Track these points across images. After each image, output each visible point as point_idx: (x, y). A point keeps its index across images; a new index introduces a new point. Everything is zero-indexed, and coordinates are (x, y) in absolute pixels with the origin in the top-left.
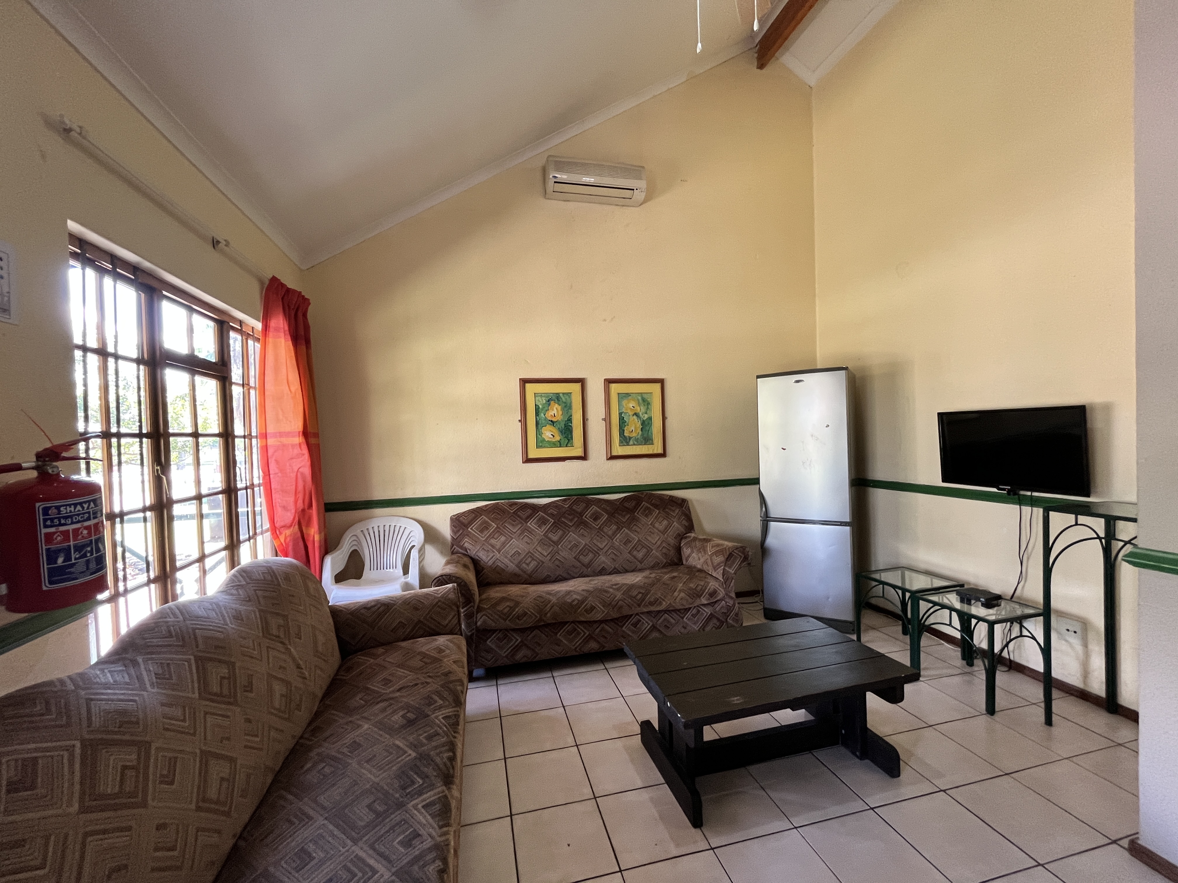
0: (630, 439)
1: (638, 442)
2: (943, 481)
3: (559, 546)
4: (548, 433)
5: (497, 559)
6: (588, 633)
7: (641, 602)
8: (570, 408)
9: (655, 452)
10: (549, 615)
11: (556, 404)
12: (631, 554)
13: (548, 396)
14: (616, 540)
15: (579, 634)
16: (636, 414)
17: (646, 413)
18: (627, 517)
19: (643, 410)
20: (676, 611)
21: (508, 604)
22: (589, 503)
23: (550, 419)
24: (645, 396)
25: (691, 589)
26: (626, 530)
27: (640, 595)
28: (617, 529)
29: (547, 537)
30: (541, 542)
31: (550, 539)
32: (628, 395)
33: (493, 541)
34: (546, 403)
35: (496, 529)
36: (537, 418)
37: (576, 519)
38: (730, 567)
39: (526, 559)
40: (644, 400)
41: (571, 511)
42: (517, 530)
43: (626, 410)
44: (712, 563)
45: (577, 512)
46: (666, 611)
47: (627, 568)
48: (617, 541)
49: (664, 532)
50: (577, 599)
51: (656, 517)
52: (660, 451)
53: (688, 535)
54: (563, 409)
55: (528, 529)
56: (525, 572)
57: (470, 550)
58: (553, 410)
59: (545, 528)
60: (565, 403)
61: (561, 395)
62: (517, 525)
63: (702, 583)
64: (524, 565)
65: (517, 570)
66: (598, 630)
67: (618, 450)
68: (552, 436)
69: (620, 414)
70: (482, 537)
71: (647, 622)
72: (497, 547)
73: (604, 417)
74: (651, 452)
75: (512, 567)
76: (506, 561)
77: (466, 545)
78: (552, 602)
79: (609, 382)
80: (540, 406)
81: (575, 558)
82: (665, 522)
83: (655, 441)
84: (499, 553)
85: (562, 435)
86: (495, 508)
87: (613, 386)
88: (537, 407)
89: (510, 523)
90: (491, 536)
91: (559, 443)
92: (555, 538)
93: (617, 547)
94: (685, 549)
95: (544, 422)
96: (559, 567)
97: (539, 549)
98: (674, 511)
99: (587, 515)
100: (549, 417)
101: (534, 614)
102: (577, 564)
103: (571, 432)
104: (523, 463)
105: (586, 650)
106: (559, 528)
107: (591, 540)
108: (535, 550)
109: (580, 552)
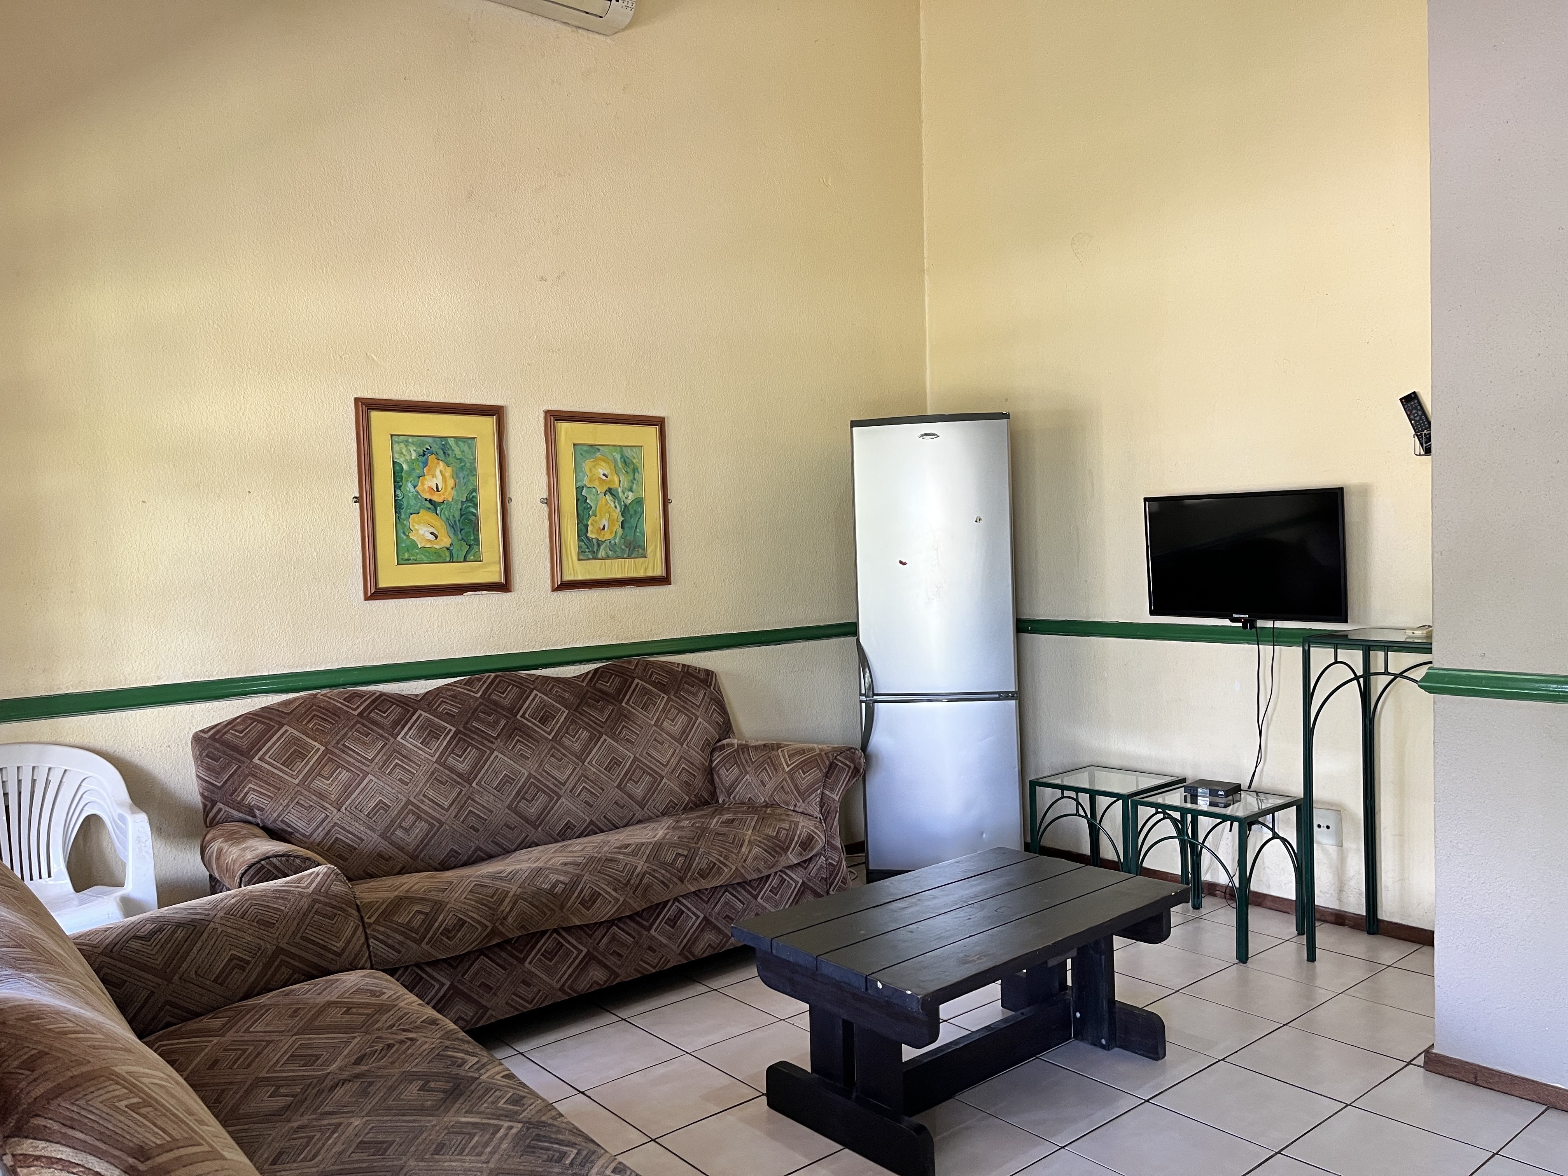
0: (599, 546)
1: (615, 552)
2: (1152, 613)
3: (474, 785)
4: (424, 530)
5: (336, 824)
6: (585, 950)
7: (686, 874)
8: (473, 471)
9: (650, 574)
10: (510, 920)
11: (441, 463)
12: (621, 790)
13: (420, 445)
14: (590, 763)
15: (568, 953)
16: (610, 491)
17: (631, 490)
18: (607, 713)
19: (625, 484)
20: (744, 884)
22: (525, 687)
23: (428, 497)
24: (628, 453)
25: (769, 837)
26: (609, 740)
27: (681, 859)
28: (591, 739)
29: (443, 765)
30: (434, 778)
31: (451, 769)
32: (594, 448)
34: (417, 460)
35: (324, 754)
36: (398, 492)
37: (503, 722)
38: (832, 790)
39: (404, 819)
40: (626, 462)
41: (490, 706)
42: (374, 753)
43: (591, 481)
44: (796, 787)
45: (503, 708)
46: (726, 888)
47: (615, 820)
48: (594, 763)
49: (681, 738)
50: (562, 883)
51: (664, 709)
52: (658, 571)
53: (725, 742)
54: (455, 476)
55: (398, 751)
56: (401, 849)
57: (261, 811)
58: (434, 476)
59: (437, 745)
60: (460, 460)
61: (451, 442)
62: (374, 742)
63: (786, 826)
64: (399, 833)
65: (383, 846)
66: (605, 940)
67: (576, 570)
68: (432, 537)
69: (579, 490)
70: (293, 778)
71: (693, 913)
72: (333, 797)
73: (545, 495)
74: (641, 574)
75: (374, 839)
76: (358, 828)
77: (252, 799)
78: (512, 893)
79: (554, 417)
80: (405, 467)
81: (509, 807)
82: (682, 719)
83: (649, 551)
84: (339, 810)
85: (455, 534)
86: (309, 706)
87: (564, 427)
88: (398, 468)
89: (356, 739)
90: (315, 773)
91: (447, 554)
92: (463, 766)
93: (592, 777)
94: (723, 772)
95: (412, 502)
96: (477, 830)
97: (431, 793)
98: (695, 695)
99: (524, 713)
100: (424, 490)
101: (479, 922)
102: (514, 820)
103: (475, 527)
104: (367, 598)
105: (583, 986)
106: (470, 744)
107: (540, 765)
108: (421, 797)
109: (518, 793)
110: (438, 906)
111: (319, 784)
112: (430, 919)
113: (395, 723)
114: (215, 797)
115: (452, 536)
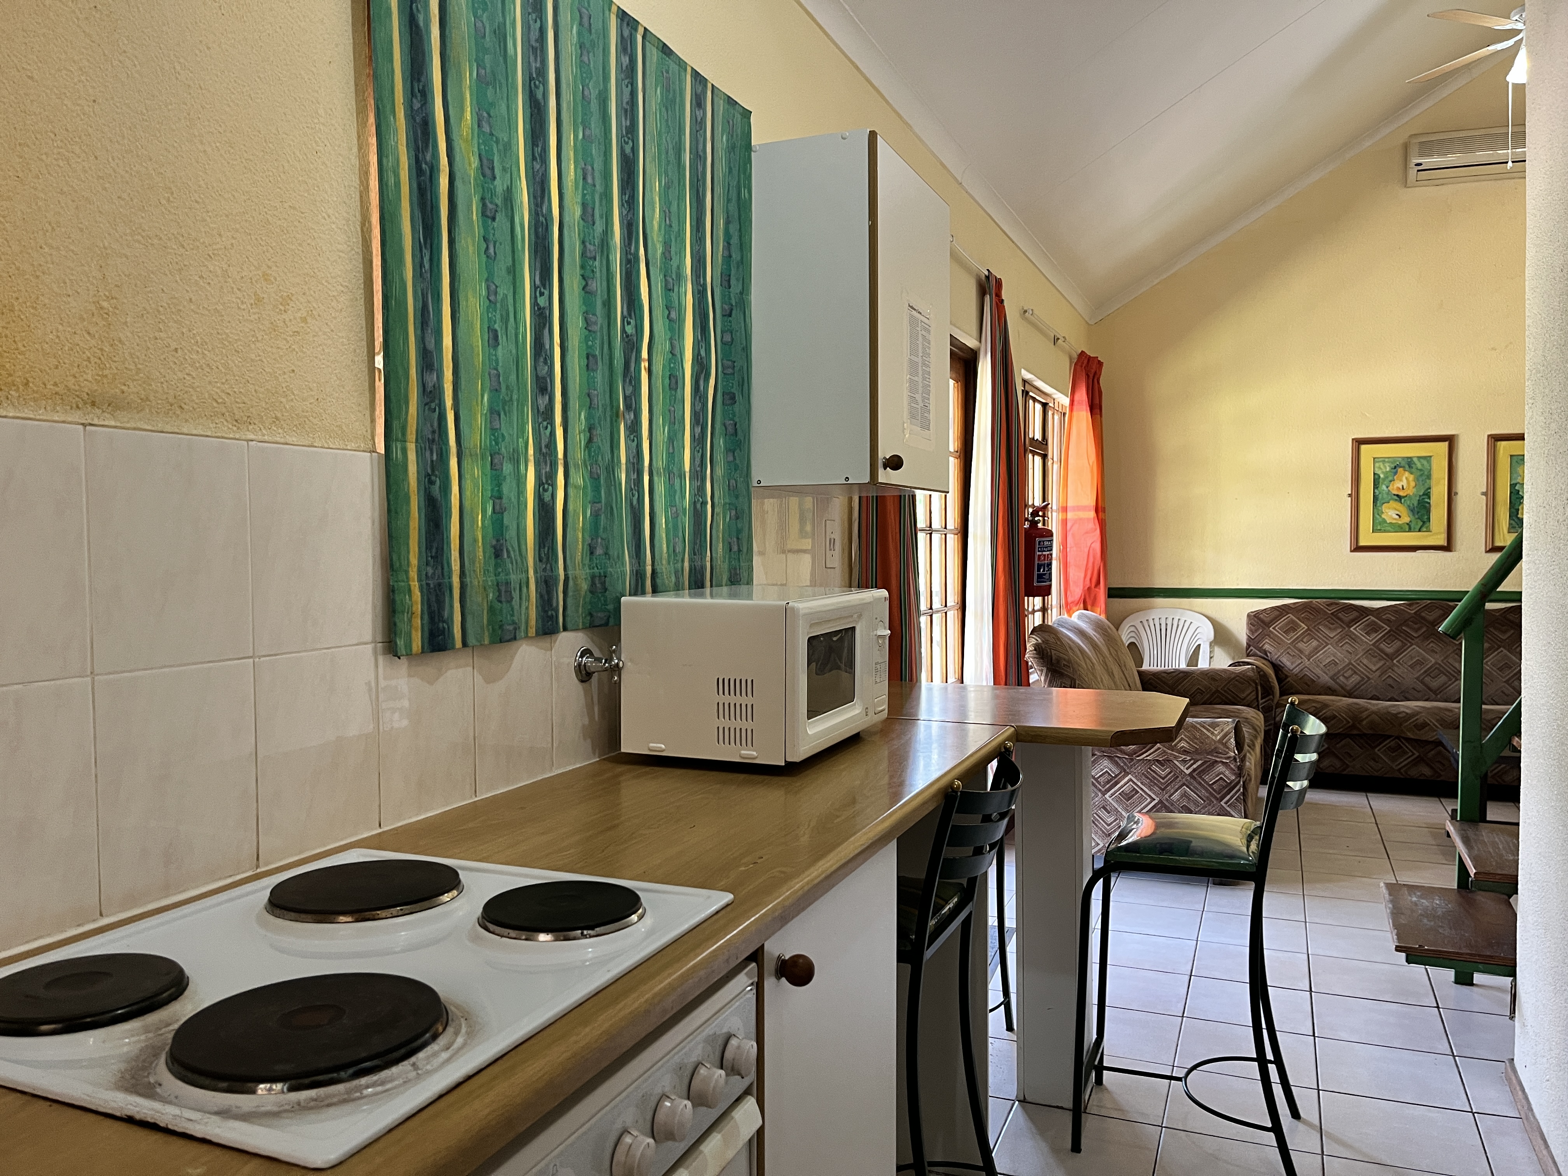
3: (1395, 661)
4: (1391, 512)
5: (1306, 667)
8: (1429, 477)
11: (1407, 473)
13: (1395, 462)
23: (1396, 493)
29: (1377, 647)
30: (1368, 653)
31: (1382, 651)
34: (1390, 471)
35: (1306, 631)
36: (1376, 491)
37: (1424, 629)
39: (1346, 672)
41: (1418, 618)
42: (1334, 634)
54: (1417, 480)
55: (1350, 636)
56: (1342, 687)
58: (1401, 480)
59: (1375, 637)
60: (1421, 470)
61: (1415, 460)
62: (1335, 629)
64: (1341, 678)
65: (1332, 684)
67: (1506, 539)
68: (1397, 517)
69: (1515, 485)
70: (1288, 640)
72: (1307, 653)
73: (1485, 490)
75: (1325, 679)
76: (1318, 671)
77: (1267, 647)
79: (1496, 439)
80: (1382, 476)
81: (1417, 678)
84: (1309, 660)
85: (1414, 515)
86: (1306, 607)
87: (1502, 444)
88: (1376, 477)
89: (1326, 626)
90: (1299, 639)
91: (1407, 527)
92: (1389, 651)
95: (1385, 496)
97: (1365, 661)
100: (1393, 489)
103: (1428, 511)
104: (1351, 551)
106: (1398, 639)
107: (1445, 658)
108: (1358, 662)
111: (1301, 645)
113: (1353, 620)
114: (1251, 644)
115: (1411, 516)
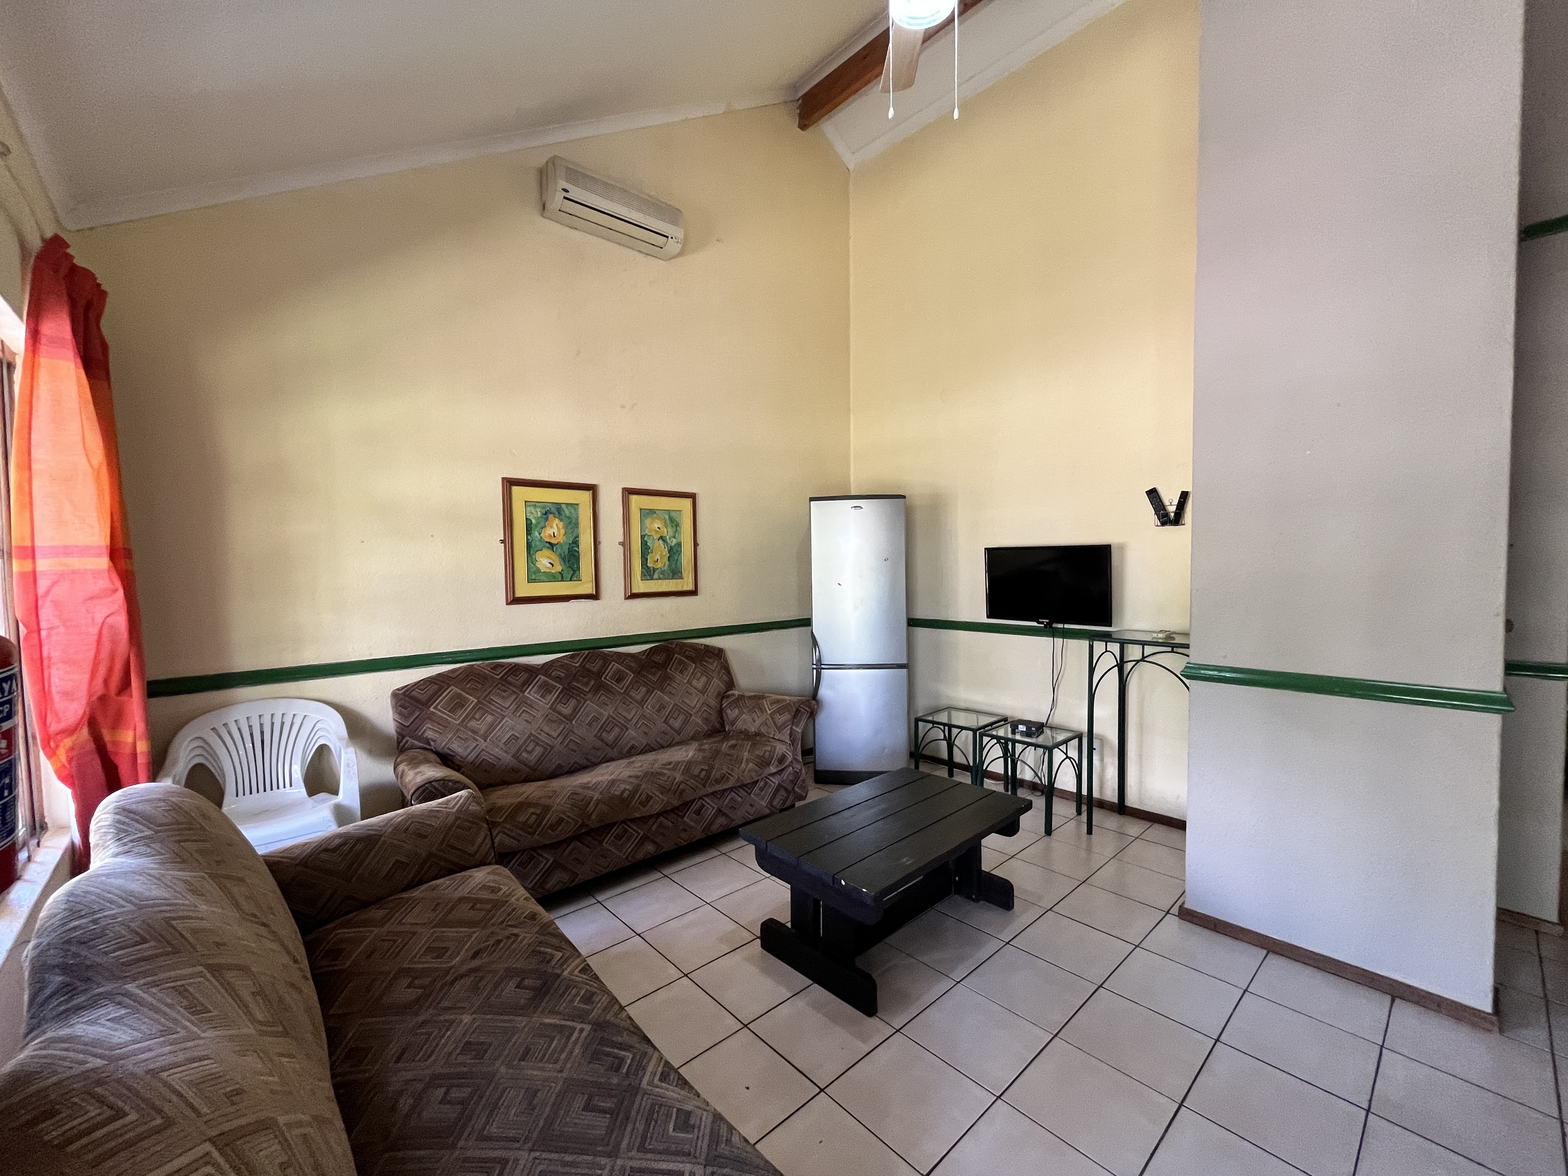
0: (654, 571)
1: (664, 575)
2: (988, 617)
3: (574, 722)
4: (545, 561)
5: (483, 750)
6: (642, 833)
7: (707, 780)
8: (577, 525)
9: (686, 588)
10: (593, 817)
11: (557, 520)
12: (667, 724)
13: (544, 507)
14: (647, 707)
15: (631, 836)
16: (662, 538)
17: (674, 537)
18: (658, 675)
19: (671, 534)
20: (743, 786)
21: (531, 810)
22: (607, 659)
23: (548, 540)
24: (673, 514)
25: (758, 756)
26: (659, 692)
27: (704, 773)
28: (648, 692)
29: (554, 710)
30: (548, 720)
31: (559, 713)
32: (652, 512)
33: (473, 724)
34: (541, 517)
35: (477, 704)
36: (529, 537)
37: (593, 682)
38: (797, 726)
39: (527, 746)
40: (672, 520)
41: (585, 672)
42: (509, 704)
43: (650, 532)
44: (774, 723)
45: (592, 672)
46: (731, 789)
47: (662, 742)
48: (649, 709)
49: (703, 691)
50: (628, 790)
51: (692, 673)
52: (690, 587)
53: (729, 693)
54: (565, 527)
55: (525, 702)
56: (526, 765)
57: (434, 741)
58: (552, 527)
59: (552, 697)
60: (569, 518)
61: (563, 506)
62: (509, 696)
63: (769, 748)
64: (525, 755)
65: (514, 763)
66: (655, 826)
67: (640, 586)
68: (550, 566)
69: (643, 537)
70: (455, 720)
71: (711, 806)
72: (482, 733)
73: (622, 540)
74: (680, 589)
75: (507, 758)
76: (497, 751)
77: (429, 734)
78: (595, 798)
79: (628, 492)
80: (534, 521)
81: (595, 736)
82: (704, 679)
83: (685, 574)
84: (485, 741)
85: (565, 563)
86: (468, 672)
87: (634, 498)
88: (529, 522)
89: (498, 695)
90: (470, 717)
91: (560, 576)
92: (566, 711)
93: (648, 716)
94: (729, 711)
95: (538, 543)
96: (575, 751)
97: (546, 729)
98: (712, 664)
99: (607, 675)
100: (546, 537)
101: (573, 819)
102: (599, 744)
103: (577, 559)
104: (508, 604)
105: (640, 856)
106: (572, 697)
107: (616, 709)
108: (539, 731)
109: (601, 727)
110: (546, 809)
112: (541, 817)
113: (524, 684)
114: (404, 733)
115: (563, 564)
